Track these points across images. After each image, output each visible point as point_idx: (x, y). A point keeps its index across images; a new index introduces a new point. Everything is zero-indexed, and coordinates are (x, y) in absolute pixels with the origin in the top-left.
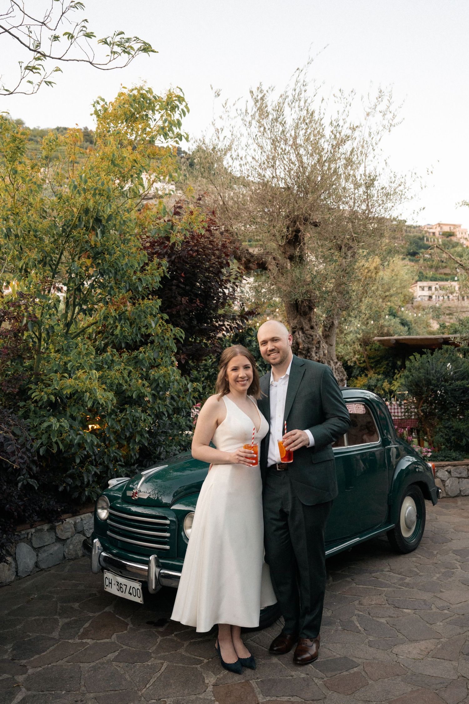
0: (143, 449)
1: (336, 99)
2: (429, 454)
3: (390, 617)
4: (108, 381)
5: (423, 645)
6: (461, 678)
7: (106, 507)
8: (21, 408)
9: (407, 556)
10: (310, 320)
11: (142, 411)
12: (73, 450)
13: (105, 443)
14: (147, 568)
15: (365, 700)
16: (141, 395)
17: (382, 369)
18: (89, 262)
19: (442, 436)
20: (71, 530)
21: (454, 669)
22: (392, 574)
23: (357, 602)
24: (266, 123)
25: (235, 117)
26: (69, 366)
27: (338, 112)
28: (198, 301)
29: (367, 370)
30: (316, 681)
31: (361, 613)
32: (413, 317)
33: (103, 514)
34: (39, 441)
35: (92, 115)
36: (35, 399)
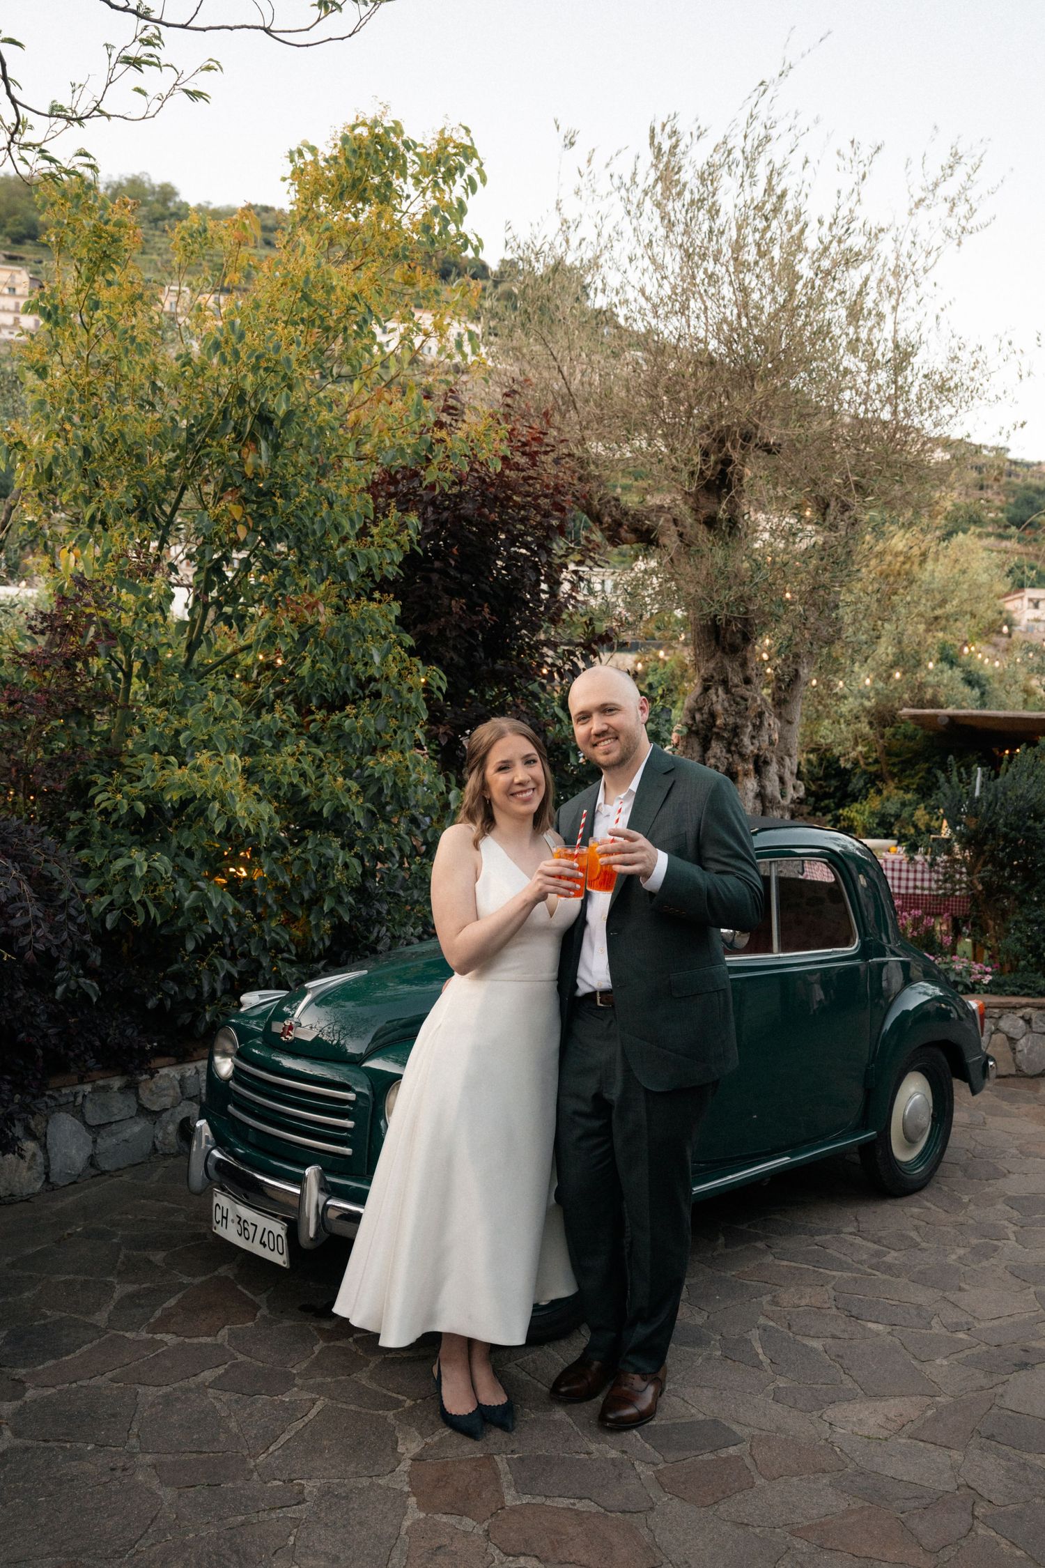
0: (339, 929)
1: (841, 163)
2: (988, 978)
3: (834, 1337)
4: (267, 778)
5: (895, 1407)
6: (964, 1490)
7: (231, 1051)
8: (73, 823)
9: (900, 1201)
10: (744, 664)
11: (343, 847)
12: (180, 923)
13: (254, 911)
14: (298, 1191)
15: (739, 1520)
16: (340, 810)
17: (916, 780)
18: (237, 511)
19: (1018, 940)
20: (171, 1092)
21: (952, 1468)
22: (858, 1240)
23: (769, 1298)
24: (676, 208)
25: (609, 194)
26: (181, 738)
27: (839, 192)
28: (487, 610)
29: (883, 781)
30: (640, 1468)
31: (771, 1323)
32: (994, 668)
33: (225, 1067)
34: (106, 900)
35: (284, 179)
36: (102, 806)
